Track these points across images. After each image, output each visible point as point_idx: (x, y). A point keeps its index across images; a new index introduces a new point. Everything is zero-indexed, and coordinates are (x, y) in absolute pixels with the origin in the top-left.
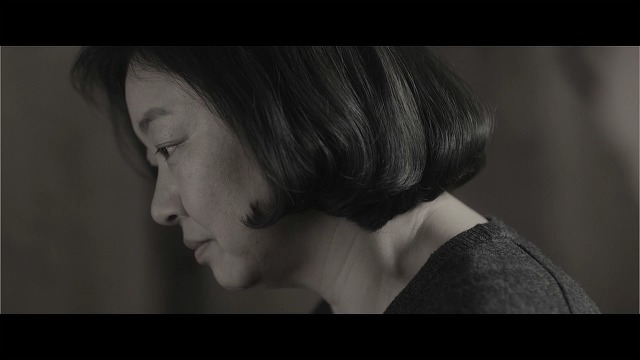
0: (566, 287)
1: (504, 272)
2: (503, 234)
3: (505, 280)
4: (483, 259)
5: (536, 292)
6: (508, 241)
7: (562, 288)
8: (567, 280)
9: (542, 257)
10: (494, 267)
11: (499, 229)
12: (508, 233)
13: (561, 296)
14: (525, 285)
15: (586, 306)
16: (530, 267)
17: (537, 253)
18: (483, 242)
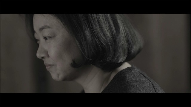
0: (154, 85)
1: (136, 81)
2: (135, 70)
3: (136, 83)
4: (130, 77)
5: (145, 86)
6: (137, 72)
7: (153, 85)
8: (154, 83)
9: (147, 77)
10: (133, 79)
11: (134, 68)
12: (137, 70)
13: (153, 87)
14: (142, 84)
15: (160, 91)
16: (144, 79)
17: (146, 75)
18: (129, 72)
